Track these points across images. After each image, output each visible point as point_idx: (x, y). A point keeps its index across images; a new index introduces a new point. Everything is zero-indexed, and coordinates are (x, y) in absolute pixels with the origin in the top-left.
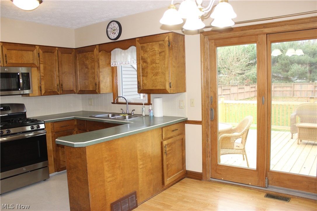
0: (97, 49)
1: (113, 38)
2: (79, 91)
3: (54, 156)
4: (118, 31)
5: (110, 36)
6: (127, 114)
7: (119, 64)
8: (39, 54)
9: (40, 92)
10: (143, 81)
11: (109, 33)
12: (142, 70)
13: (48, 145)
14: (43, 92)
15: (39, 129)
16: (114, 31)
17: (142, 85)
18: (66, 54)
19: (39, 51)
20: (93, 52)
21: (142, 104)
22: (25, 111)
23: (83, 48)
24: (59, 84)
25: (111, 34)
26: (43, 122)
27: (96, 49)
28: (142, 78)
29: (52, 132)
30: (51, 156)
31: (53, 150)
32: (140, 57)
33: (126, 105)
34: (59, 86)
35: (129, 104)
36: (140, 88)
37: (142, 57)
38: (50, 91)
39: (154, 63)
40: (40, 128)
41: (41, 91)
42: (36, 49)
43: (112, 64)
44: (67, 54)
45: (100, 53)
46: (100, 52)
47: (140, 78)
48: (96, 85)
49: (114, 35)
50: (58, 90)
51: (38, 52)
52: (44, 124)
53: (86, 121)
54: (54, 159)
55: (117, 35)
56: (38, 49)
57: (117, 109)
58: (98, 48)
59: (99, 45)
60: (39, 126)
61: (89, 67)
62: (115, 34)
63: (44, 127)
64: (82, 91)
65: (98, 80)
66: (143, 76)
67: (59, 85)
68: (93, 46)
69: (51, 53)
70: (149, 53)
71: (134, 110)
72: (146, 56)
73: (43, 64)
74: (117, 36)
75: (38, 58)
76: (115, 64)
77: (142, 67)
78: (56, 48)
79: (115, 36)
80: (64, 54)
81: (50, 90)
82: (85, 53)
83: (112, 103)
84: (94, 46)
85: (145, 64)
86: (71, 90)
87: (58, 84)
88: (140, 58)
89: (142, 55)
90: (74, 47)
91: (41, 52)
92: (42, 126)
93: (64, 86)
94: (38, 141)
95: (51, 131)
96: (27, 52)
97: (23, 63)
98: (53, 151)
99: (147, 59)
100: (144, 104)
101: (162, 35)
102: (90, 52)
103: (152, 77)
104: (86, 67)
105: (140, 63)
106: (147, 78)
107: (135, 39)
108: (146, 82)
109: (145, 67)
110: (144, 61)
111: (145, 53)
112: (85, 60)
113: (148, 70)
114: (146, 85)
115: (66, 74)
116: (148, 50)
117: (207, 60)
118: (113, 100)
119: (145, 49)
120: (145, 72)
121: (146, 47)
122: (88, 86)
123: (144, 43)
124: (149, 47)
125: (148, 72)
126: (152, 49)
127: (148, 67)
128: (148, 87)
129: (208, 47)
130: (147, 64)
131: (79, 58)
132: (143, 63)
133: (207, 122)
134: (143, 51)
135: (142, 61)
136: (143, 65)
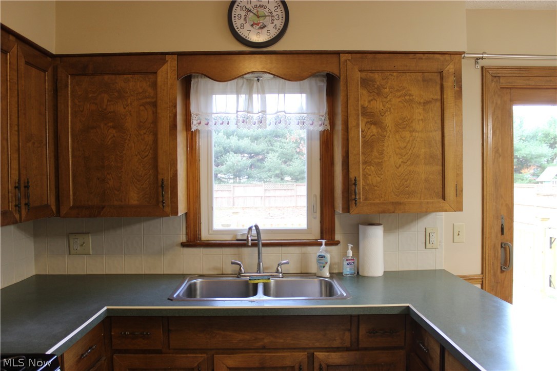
0: (170, 67)
1: (252, 38)
2: (72, 208)
4: (279, 23)
5: (243, 33)
10: (365, 176)
16: (260, 20)
17: (364, 189)
18: (34, 69)
20: (152, 76)
28: (364, 170)
36: (358, 197)
37: (363, 107)
39: (405, 128)
44: (37, 70)
46: (179, 77)
48: (163, 185)
49: (260, 31)
50: (18, 206)
55: (273, 31)
59: (180, 54)
61: (127, 125)
62: (266, 29)
66: (365, 163)
70: (390, 101)
71: (287, 263)
72: (377, 105)
74: (273, 35)
76: (199, 121)
79: (265, 36)
80: (29, 67)
82: (106, 77)
83: (184, 245)
84: (153, 57)
85: (374, 130)
89: (366, 104)
99: (382, 116)
100: (324, 244)
101: (432, 55)
102: (134, 73)
103: (398, 168)
104: (111, 124)
105: (358, 125)
106: (382, 168)
107: (338, 53)
108: (379, 179)
109: (372, 139)
110: (369, 120)
111: (375, 98)
112: (108, 101)
113: (384, 148)
114: (376, 188)
115: (34, 143)
116: (387, 90)
117: (498, 132)
118: (187, 234)
119: (376, 86)
120: (375, 153)
121: (378, 83)
122: (116, 192)
123: (372, 71)
124: (390, 82)
125: (386, 153)
126: (399, 91)
127: (386, 137)
128: (385, 196)
129: (499, 102)
130: (380, 130)
131: (72, 92)
132: (369, 126)
133: (495, 275)
134: (369, 92)
135: (366, 120)
136: (370, 131)
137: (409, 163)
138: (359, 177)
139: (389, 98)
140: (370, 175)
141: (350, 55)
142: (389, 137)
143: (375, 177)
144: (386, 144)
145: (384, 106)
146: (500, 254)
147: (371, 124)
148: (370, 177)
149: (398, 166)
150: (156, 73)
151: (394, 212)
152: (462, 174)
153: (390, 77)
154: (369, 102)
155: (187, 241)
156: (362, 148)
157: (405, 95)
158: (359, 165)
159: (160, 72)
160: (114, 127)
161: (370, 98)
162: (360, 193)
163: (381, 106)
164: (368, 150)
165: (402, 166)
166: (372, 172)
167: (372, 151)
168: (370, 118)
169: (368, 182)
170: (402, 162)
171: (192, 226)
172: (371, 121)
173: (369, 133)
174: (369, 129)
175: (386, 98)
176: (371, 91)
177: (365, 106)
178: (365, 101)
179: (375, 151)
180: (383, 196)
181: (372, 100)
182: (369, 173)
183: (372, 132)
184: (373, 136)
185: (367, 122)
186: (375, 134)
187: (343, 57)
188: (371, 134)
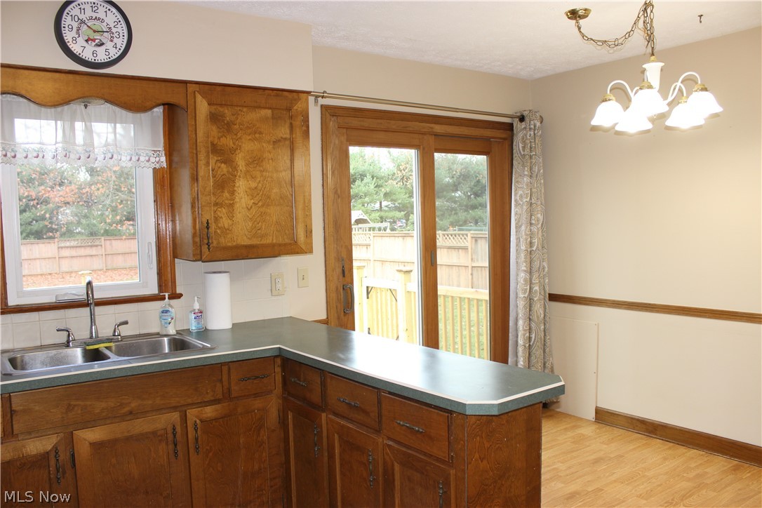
10: (217, 219)
16: (97, 36)
17: (215, 232)
28: (215, 212)
32: (207, 143)
36: (211, 241)
39: (256, 167)
47: (210, 209)
49: (97, 49)
66: (217, 204)
70: (240, 138)
71: (126, 323)
72: (227, 142)
85: (224, 169)
89: (216, 141)
99: (233, 154)
100: (167, 297)
101: (281, 92)
103: (249, 210)
106: (233, 210)
107: (185, 83)
108: (230, 222)
109: (223, 179)
110: (219, 158)
111: (225, 134)
113: (236, 189)
114: (228, 231)
116: (237, 127)
117: (336, 172)
119: (226, 122)
120: (226, 194)
121: (228, 119)
123: (221, 105)
124: (239, 118)
125: (237, 194)
126: (250, 128)
127: (237, 177)
128: (237, 239)
129: (337, 142)
130: (231, 170)
132: (219, 164)
133: (339, 318)
134: (218, 127)
135: (216, 158)
136: (220, 170)
137: (260, 204)
138: (211, 219)
139: (239, 135)
140: (221, 218)
141: (198, 85)
142: (240, 177)
143: (227, 219)
144: (237, 185)
145: (234, 144)
146: (342, 296)
147: (222, 163)
148: (221, 220)
149: (249, 207)
152: (311, 215)
153: (239, 112)
154: (219, 138)
157: (255, 133)
161: (220, 134)
162: (212, 237)
163: (231, 143)
164: (219, 191)
165: (253, 207)
166: (224, 214)
167: (223, 192)
168: (220, 156)
169: (220, 225)
170: (253, 203)
172: (221, 159)
173: (219, 172)
174: (219, 167)
175: (236, 135)
176: (221, 127)
177: (215, 143)
178: (214, 137)
179: (226, 192)
180: (235, 239)
181: (222, 137)
182: (221, 216)
183: (222, 171)
184: (223, 175)
185: (217, 160)
186: (226, 173)
187: (191, 88)
188: (222, 173)
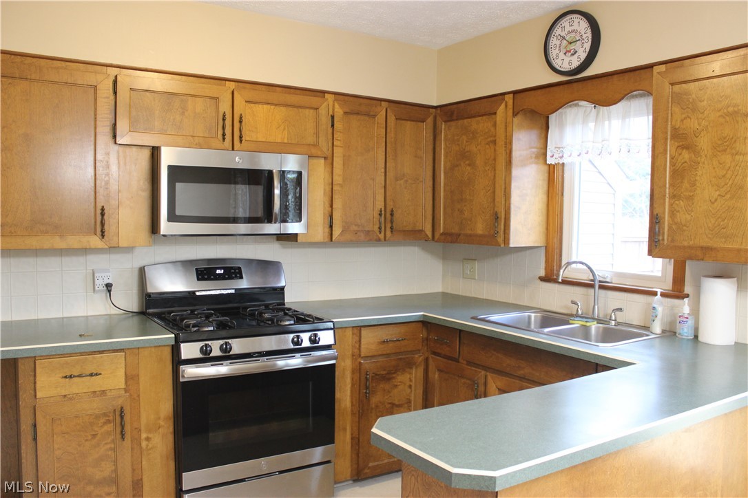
0: (506, 106)
1: (565, 67)
2: (442, 234)
3: (352, 429)
4: (588, 46)
5: (557, 64)
6: (594, 319)
7: (575, 154)
8: (333, 117)
9: (327, 230)
10: (673, 213)
11: (553, 53)
12: (672, 177)
13: (338, 395)
14: (337, 231)
15: (315, 346)
16: (572, 47)
17: (670, 228)
18: (409, 122)
19: (333, 110)
20: (493, 116)
21: (655, 294)
22: (282, 284)
23: (459, 105)
24: (383, 209)
25: (561, 55)
26: (331, 325)
27: (503, 106)
28: (671, 205)
29: (353, 356)
30: (345, 429)
31: (352, 411)
32: (666, 128)
33: (593, 290)
34: (383, 216)
35: (604, 287)
36: (661, 238)
37: (675, 129)
38: (356, 228)
39: (725, 150)
40: (321, 343)
41: (331, 227)
42: (325, 104)
43: (552, 156)
44: (412, 122)
45: (516, 120)
46: (515, 114)
47: (664, 203)
48: (496, 217)
49: (571, 58)
50: (380, 228)
51: (331, 113)
52: (332, 332)
53: (460, 331)
54: (352, 439)
55: (583, 56)
56: (331, 104)
57: (555, 298)
58: (510, 103)
59: (515, 93)
60: (316, 335)
61: (477, 162)
62: (577, 55)
63: (331, 341)
64: (451, 235)
65: (503, 203)
66: (673, 196)
67: (383, 212)
68: (493, 98)
69: (366, 118)
70: (707, 117)
71: (620, 310)
72: (692, 124)
73: (342, 147)
74: (582, 59)
75: (330, 130)
76: (561, 155)
77: (673, 164)
78: (383, 103)
79: (576, 62)
80: (403, 122)
81: (358, 226)
83: (542, 279)
84: (497, 98)
85: (686, 155)
86: (417, 229)
87: (381, 211)
88: (667, 133)
89: (678, 124)
90: (434, 102)
91: (339, 111)
92: (326, 338)
93: (397, 215)
94: (311, 383)
95: (351, 352)
96: (300, 110)
97: (286, 141)
98: (353, 414)
99: (697, 137)
100: (659, 294)
102: (483, 115)
103: (713, 203)
104: (467, 162)
105: (665, 150)
106: (693, 204)
107: (650, 67)
108: (688, 217)
109: (684, 167)
110: (681, 143)
111: (690, 115)
112: (467, 142)
113: (698, 178)
114: (685, 228)
115: (407, 181)
116: (705, 103)
118: (546, 269)
119: (691, 100)
120: (686, 184)
121: (694, 96)
122: (469, 222)
123: (687, 82)
124: (708, 93)
125: (698, 184)
126: (721, 102)
127: (701, 164)
128: (695, 238)
130: (693, 156)
131: (445, 136)
132: (680, 151)
134: (682, 108)
135: (677, 144)
136: (681, 157)
137: (728, 196)
138: (664, 213)
139: (706, 113)
140: (678, 211)
142: (704, 163)
143: (684, 214)
144: (699, 173)
145: (699, 124)
147: (683, 148)
148: (678, 214)
149: (713, 200)
150: (495, 113)
151: (703, 260)
153: (709, 86)
154: (682, 121)
155: (545, 275)
156: (670, 178)
157: (729, 107)
158: (665, 199)
159: (498, 112)
160: (469, 165)
161: (684, 116)
162: (664, 233)
163: (696, 125)
164: (678, 181)
165: (719, 200)
166: (682, 208)
167: (682, 182)
168: (683, 141)
169: (676, 220)
170: (719, 195)
171: (550, 261)
172: (683, 145)
173: (679, 160)
174: (680, 154)
175: (703, 113)
176: (685, 107)
177: (677, 127)
179: (686, 182)
180: (693, 238)
181: (685, 119)
182: (677, 209)
183: (683, 158)
184: (684, 163)
185: (678, 146)
186: (688, 161)
187: (657, 70)
188: (683, 161)
